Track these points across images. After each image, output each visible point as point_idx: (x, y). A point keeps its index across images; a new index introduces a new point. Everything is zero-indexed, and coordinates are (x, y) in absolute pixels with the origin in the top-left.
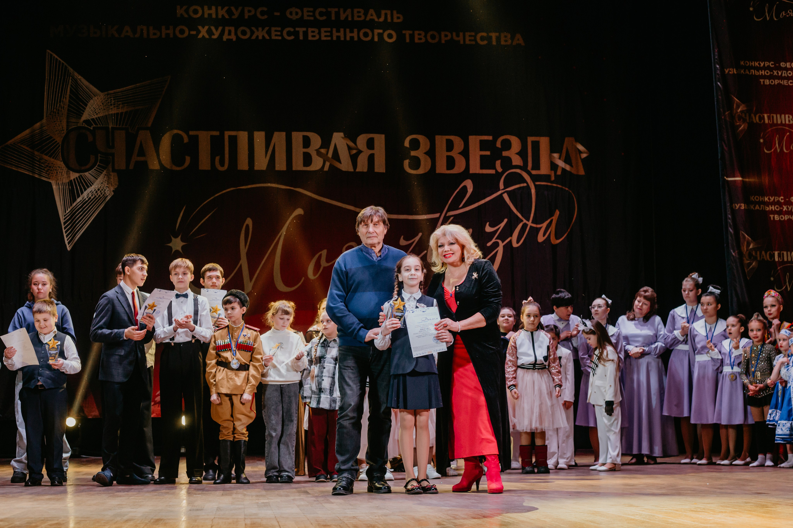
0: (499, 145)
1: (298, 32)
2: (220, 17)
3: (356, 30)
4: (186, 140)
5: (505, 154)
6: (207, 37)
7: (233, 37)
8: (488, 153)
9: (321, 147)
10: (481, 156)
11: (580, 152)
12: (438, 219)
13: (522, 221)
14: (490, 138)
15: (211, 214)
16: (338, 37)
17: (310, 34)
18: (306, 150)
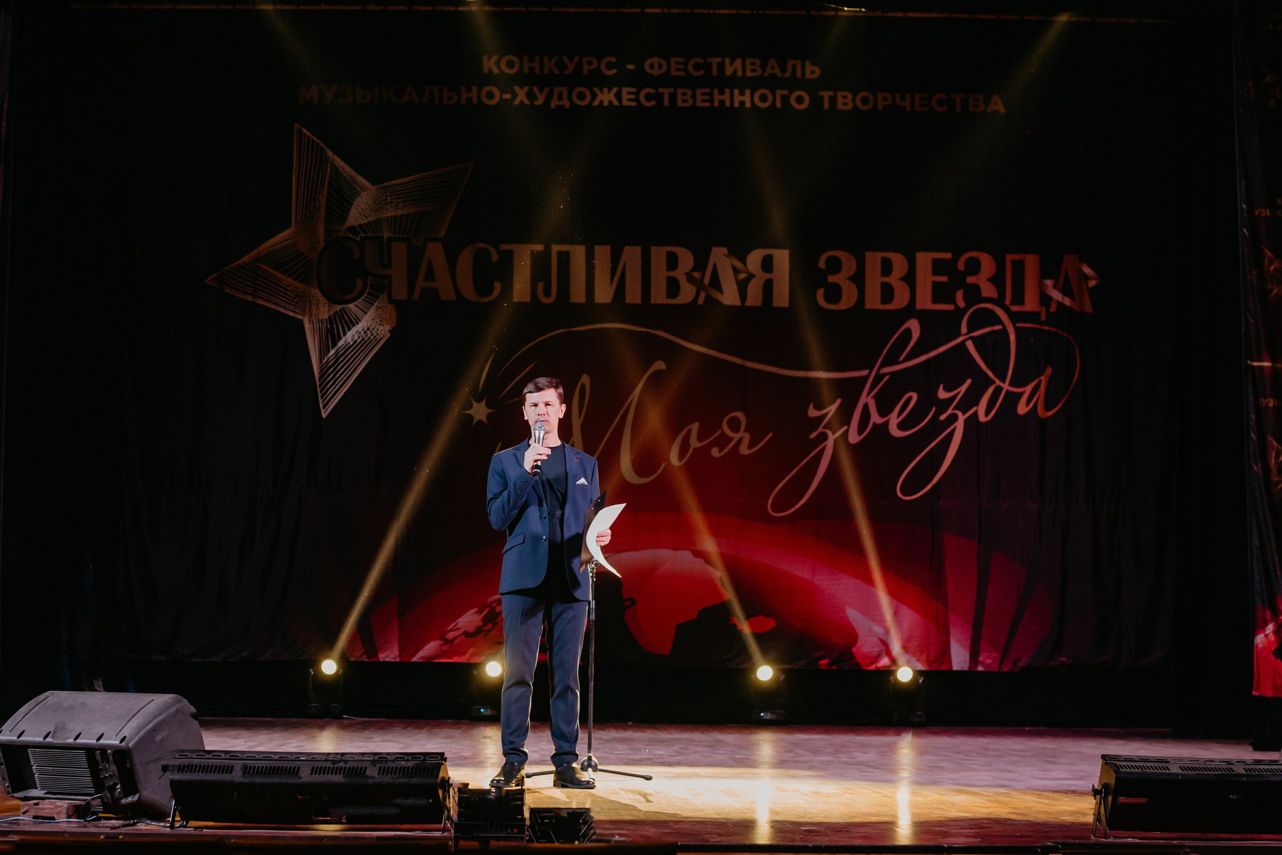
0: (961, 266)
1: (662, 94)
2: (546, 72)
3: (748, 92)
4: (495, 258)
5: (970, 280)
6: (527, 102)
7: (566, 103)
8: (944, 279)
9: (694, 270)
10: (935, 285)
11: (1087, 278)
12: (866, 378)
13: (994, 382)
14: (948, 256)
15: (530, 367)
16: (722, 102)
17: (680, 98)
18: (672, 274)
